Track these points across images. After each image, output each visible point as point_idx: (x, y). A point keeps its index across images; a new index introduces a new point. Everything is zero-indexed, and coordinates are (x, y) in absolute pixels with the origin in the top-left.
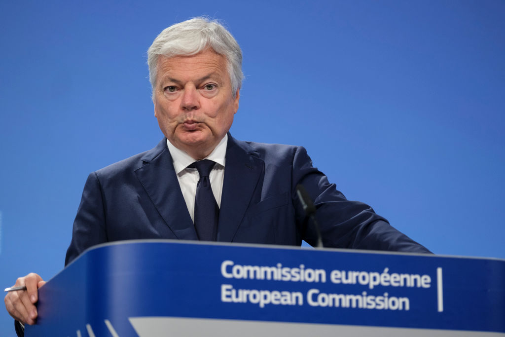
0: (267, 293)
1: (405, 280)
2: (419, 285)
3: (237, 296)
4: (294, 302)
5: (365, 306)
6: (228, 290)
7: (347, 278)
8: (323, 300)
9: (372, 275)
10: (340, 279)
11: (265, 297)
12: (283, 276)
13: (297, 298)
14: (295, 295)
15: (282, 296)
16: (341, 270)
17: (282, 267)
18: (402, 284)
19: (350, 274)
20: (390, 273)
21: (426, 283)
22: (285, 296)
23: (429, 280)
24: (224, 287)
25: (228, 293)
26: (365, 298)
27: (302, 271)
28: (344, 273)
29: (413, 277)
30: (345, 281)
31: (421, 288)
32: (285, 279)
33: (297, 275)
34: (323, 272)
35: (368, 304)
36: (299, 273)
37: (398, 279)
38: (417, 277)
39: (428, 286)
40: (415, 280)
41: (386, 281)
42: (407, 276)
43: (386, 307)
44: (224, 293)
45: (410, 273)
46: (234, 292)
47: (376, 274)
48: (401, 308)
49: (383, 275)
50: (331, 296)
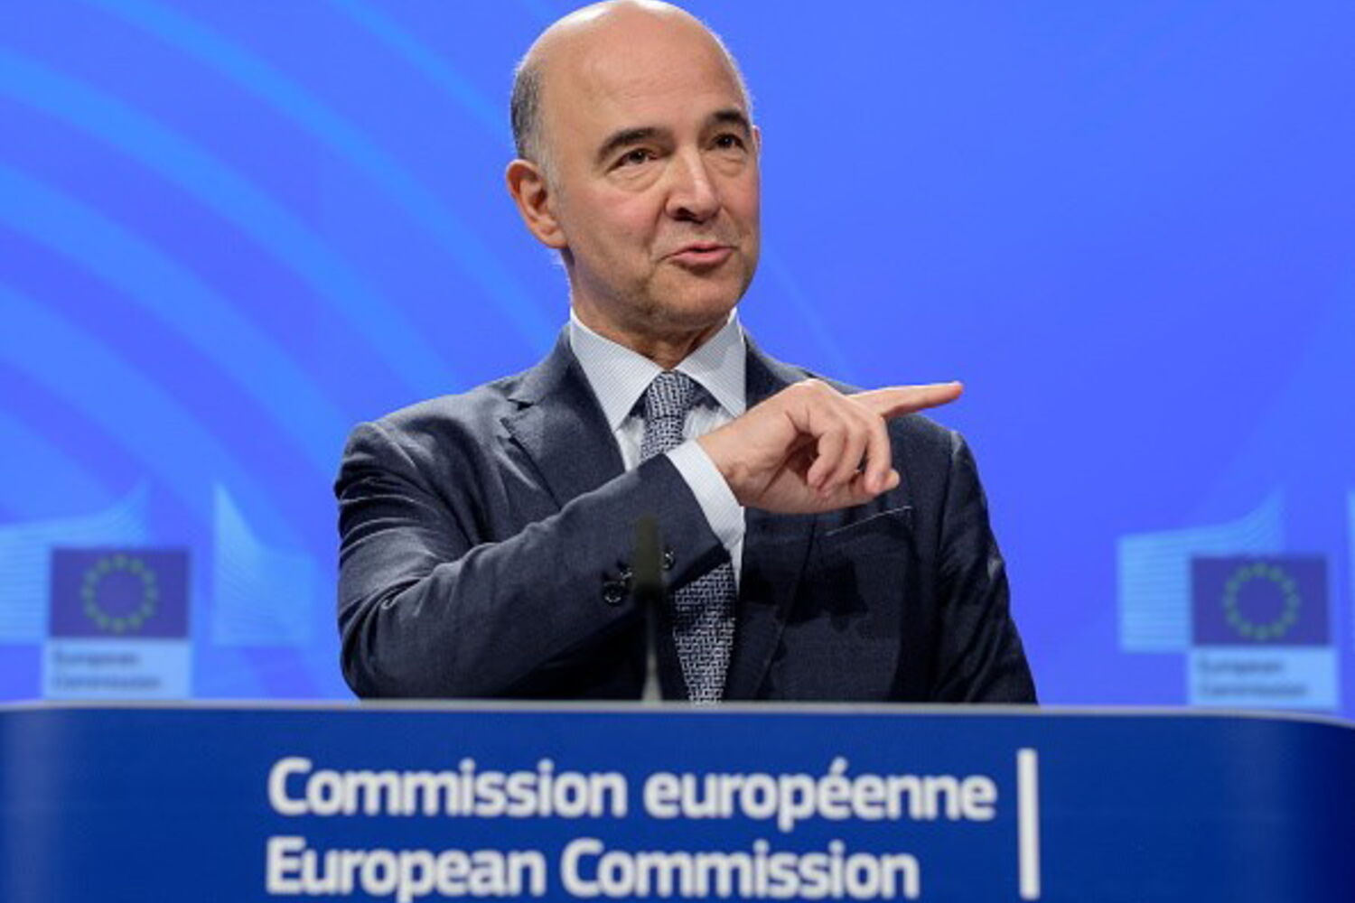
0: (423, 858)
1: (905, 797)
2: (953, 811)
3: (320, 873)
4: (515, 886)
5: (762, 889)
6: (288, 854)
7: (700, 796)
8: (617, 874)
9: (788, 783)
10: (679, 802)
11: (417, 873)
12: (477, 799)
13: (526, 873)
14: (517, 861)
15: (474, 866)
16: (679, 774)
17: (477, 773)
18: (894, 810)
19: (711, 782)
20: (851, 775)
21: (979, 805)
22: (486, 865)
23: (989, 791)
24: (277, 846)
25: (292, 864)
26: (761, 862)
27: (545, 783)
28: (689, 782)
29: (932, 785)
30: (692, 809)
31: (964, 820)
32: (485, 810)
33: (529, 797)
34: (617, 783)
35: (772, 881)
36: (535, 788)
37: (879, 794)
38: (948, 783)
39: (985, 814)
40: (942, 797)
41: (836, 804)
42: (911, 783)
43: (837, 891)
44: (276, 864)
45: (921, 774)
46: (310, 860)
47: (804, 782)
48: (888, 890)
49: (826, 783)
50: (645, 861)
